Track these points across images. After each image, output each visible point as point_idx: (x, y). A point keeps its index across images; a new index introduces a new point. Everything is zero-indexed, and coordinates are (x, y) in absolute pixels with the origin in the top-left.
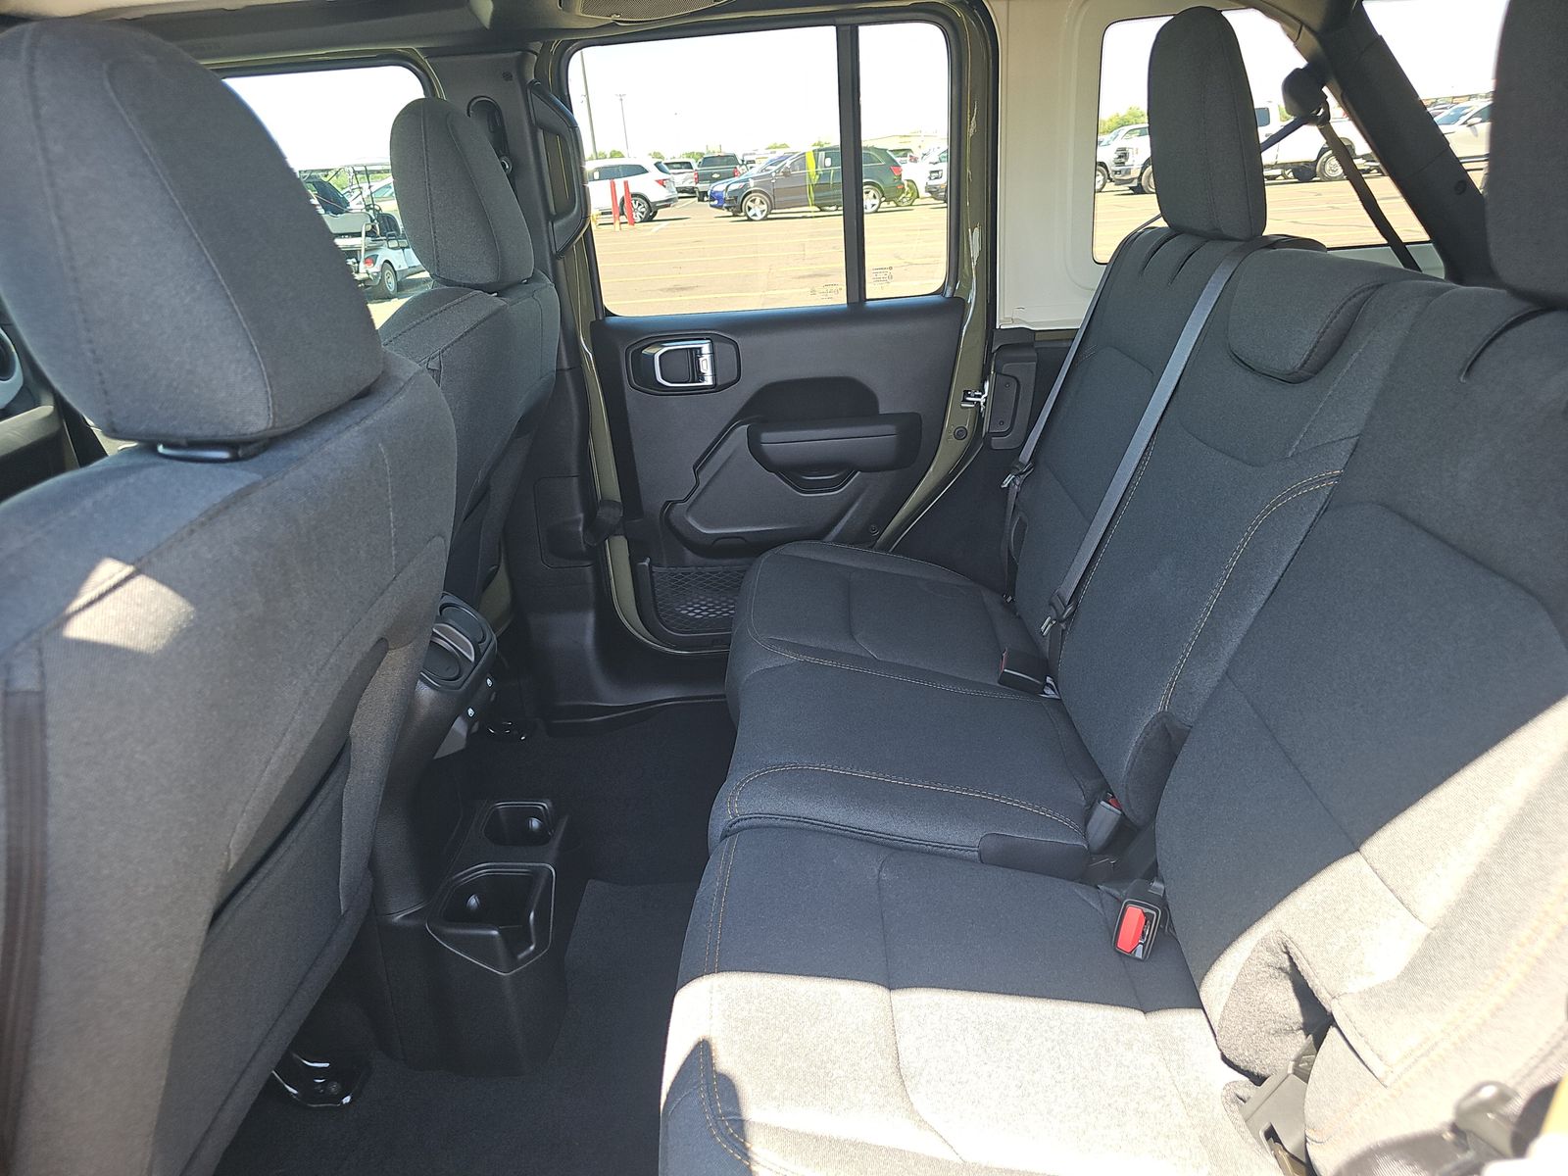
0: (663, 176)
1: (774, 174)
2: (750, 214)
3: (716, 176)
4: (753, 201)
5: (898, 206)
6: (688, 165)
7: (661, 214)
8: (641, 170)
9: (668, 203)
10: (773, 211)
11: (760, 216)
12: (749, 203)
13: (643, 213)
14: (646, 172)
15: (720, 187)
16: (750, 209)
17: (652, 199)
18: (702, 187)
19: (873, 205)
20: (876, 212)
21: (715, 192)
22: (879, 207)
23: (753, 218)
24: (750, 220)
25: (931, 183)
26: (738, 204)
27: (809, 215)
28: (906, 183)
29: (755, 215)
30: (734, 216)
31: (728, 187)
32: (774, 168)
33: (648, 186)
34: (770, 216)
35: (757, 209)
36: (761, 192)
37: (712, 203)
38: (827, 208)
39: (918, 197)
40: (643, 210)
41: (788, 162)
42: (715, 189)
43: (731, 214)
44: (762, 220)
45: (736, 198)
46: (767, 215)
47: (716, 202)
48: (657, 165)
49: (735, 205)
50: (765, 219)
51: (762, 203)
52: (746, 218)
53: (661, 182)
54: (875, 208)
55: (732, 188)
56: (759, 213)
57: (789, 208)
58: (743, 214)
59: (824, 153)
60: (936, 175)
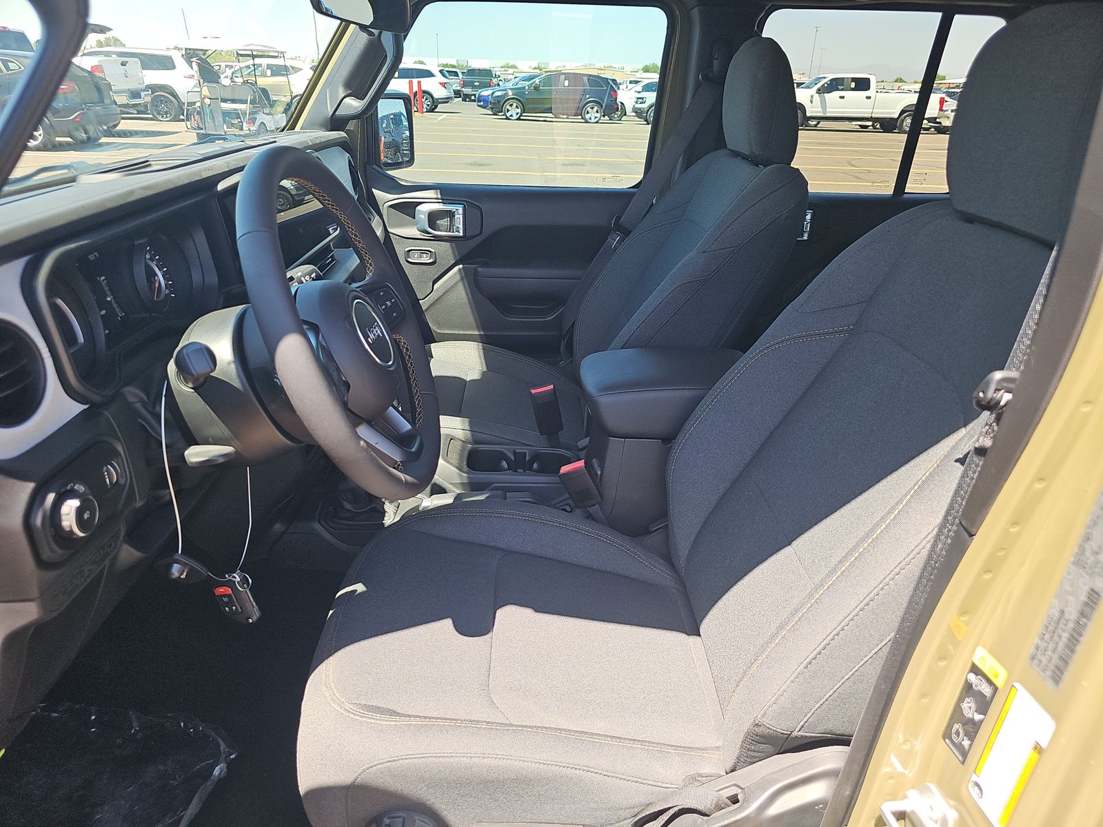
0: (445, 80)
1: (527, 88)
2: (508, 114)
3: (476, 84)
4: (511, 105)
5: (610, 120)
6: (456, 74)
7: (440, 108)
8: (429, 74)
9: (446, 100)
10: (524, 114)
11: (515, 117)
12: (508, 107)
13: (428, 105)
14: (433, 76)
15: (486, 93)
16: (508, 111)
17: (436, 96)
18: (467, 91)
19: (596, 118)
20: (597, 122)
21: (482, 96)
22: (600, 119)
23: (510, 118)
24: (507, 118)
25: (637, 106)
26: (500, 107)
27: (548, 119)
28: (620, 104)
29: (511, 116)
30: (494, 114)
31: (493, 93)
32: (528, 83)
33: (433, 86)
34: (522, 118)
35: (514, 111)
36: (517, 99)
37: (479, 104)
38: (561, 116)
39: (625, 115)
40: (429, 103)
41: (537, 80)
42: (481, 94)
43: (491, 113)
44: (517, 119)
45: (499, 102)
46: (520, 117)
47: (482, 103)
48: (441, 71)
49: (497, 107)
50: (519, 119)
51: (517, 107)
52: (504, 117)
53: (443, 85)
54: (597, 119)
55: (496, 94)
56: (514, 115)
57: (536, 113)
58: (502, 114)
59: (564, 76)
60: (641, 100)
